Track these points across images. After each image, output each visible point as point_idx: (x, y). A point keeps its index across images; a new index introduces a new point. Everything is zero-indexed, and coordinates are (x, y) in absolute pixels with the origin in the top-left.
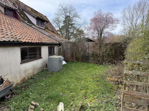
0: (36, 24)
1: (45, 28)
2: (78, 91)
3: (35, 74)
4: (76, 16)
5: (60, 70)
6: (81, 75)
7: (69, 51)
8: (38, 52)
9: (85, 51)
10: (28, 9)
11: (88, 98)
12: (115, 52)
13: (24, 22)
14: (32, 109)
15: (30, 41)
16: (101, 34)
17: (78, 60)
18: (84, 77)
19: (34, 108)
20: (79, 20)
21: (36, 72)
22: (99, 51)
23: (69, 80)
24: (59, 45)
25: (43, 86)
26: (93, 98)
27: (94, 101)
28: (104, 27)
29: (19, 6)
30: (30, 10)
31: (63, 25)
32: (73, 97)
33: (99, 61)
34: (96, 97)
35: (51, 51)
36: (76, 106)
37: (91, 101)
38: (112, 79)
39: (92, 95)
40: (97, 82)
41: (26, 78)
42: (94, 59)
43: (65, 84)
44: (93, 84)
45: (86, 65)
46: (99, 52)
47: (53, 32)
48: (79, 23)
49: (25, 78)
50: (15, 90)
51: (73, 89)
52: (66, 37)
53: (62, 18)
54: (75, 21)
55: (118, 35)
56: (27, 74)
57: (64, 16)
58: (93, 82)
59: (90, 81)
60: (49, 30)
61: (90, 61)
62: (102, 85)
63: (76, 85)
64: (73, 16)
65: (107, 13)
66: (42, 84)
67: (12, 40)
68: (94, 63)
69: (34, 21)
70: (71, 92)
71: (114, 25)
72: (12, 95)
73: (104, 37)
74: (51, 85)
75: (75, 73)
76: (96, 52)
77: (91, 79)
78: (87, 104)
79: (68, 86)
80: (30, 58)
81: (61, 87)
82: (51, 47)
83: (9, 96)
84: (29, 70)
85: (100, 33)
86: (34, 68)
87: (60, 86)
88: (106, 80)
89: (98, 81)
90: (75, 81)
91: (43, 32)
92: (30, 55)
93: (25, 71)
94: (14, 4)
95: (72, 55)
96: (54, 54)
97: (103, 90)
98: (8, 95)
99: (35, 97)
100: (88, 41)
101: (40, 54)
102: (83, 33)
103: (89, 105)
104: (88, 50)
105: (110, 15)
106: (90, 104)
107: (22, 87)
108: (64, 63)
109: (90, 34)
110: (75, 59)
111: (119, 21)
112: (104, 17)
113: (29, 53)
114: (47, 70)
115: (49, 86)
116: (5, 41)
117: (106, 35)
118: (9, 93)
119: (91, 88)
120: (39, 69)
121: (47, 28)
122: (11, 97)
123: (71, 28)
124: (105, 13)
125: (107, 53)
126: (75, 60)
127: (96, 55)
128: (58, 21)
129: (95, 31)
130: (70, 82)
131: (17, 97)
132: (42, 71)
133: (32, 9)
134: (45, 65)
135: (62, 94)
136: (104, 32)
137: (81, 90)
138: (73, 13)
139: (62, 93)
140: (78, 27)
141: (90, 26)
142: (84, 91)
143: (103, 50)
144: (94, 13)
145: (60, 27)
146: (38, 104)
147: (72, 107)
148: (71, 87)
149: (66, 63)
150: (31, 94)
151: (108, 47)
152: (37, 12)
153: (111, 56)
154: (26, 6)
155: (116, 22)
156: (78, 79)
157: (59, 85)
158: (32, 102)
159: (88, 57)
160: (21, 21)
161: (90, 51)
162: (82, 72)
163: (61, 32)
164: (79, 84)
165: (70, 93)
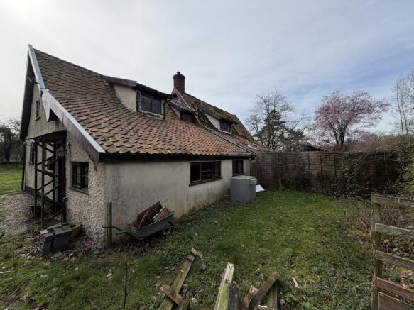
0: (219, 128)
1: (233, 133)
2: (276, 247)
3: (210, 203)
4: (286, 108)
5: (251, 200)
6: (290, 215)
7: (269, 168)
8: (216, 170)
9: (303, 170)
10: (210, 109)
11: (295, 268)
12: (378, 173)
13: (202, 127)
14: (190, 261)
15: (204, 153)
16: (342, 136)
17: (286, 185)
18: (296, 220)
19: (193, 260)
20: (293, 115)
21: (212, 200)
22: (333, 170)
23: (263, 223)
24: (252, 157)
25: (216, 224)
26: (307, 271)
27: (309, 278)
28: (348, 122)
29: (199, 106)
30: (213, 109)
31: (265, 125)
32: (264, 256)
33: (334, 190)
34: (315, 269)
35: (237, 169)
36: (266, 278)
37: (302, 277)
38: (364, 235)
39: (306, 262)
40: (325, 235)
41: (197, 209)
42: (323, 186)
43: (253, 228)
44: (314, 238)
45: (303, 196)
46: (333, 173)
47: (245, 138)
48: (292, 119)
49: (194, 208)
50: (178, 225)
51: (266, 241)
52: (269, 144)
53: (263, 116)
54: (285, 116)
55: (392, 135)
56: (198, 201)
57: (265, 111)
58: (313, 233)
59: (307, 232)
60: (239, 135)
61: (313, 189)
62: (336, 245)
63: (274, 235)
64: (282, 110)
65: (355, 95)
66: (216, 222)
67: (179, 152)
68: (323, 193)
69: (217, 124)
70: (261, 246)
71: (374, 115)
72: (172, 231)
73: (349, 140)
74: (230, 225)
75: (278, 210)
76: (326, 172)
77: (310, 226)
78: (292, 281)
79: (257, 233)
80: (204, 178)
81: (245, 233)
82: (237, 161)
83: (169, 232)
84: (200, 195)
85: (338, 133)
86: (209, 194)
87: (243, 231)
88: (349, 235)
89: (326, 233)
90: (273, 226)
91: (228, 138)
92: (203, 173)
93: (196, 198)
94: (193, 106)
95: (275, 176)
96: (242, 173)
97: (338, 256)
98: (167, 230)
99: (201, 242)
100: (309, 150)
101: (219, 173)
102: (303, 136)
103: (297, 285)
104: (307, 167)
105: (362, 97)
106: (299, 283)
107: (187, 222)
108: (259, 188)
109: (316, 136)
110: (280, 183)
111: (386, 105)
112: (347, 102)
113: (202, 170)
114: (229, 199)
115: (226, 227)
116: (170, 154)
117: (355, 137)
118: (168, 227)
119: (308, 247)
120: (216, 196)
121: (236, 133)
122: (170, 234)
123: (277, 129)
124: (350, 95)
125: (354, 175)
126: (281, 186)
127: (328, 178)
128: (255, 120)
129: (325, 130)
130: (264, 226)
131: (177, 236)
132: (222, 200)
133: (216, 108)
134: (227, 191)
135: (243, 246)
136: (350, 132)
137: (283, 246)
138: (280, 104)
139: (244, 243)
140: (290, 127)
141: (314, 122)
142: (290, 250)
143: (344, 168)
144: (323, 98)
145: (260, 130)
146: (201, 256)
147: (258, 278)
148: (264, 236)
149: (263, 189)
150: (196, 234)
151: (355, 161)
152: (222, 111)
153: (365, 182)
154: (207, 105)
155: (377, 108)
156: (280, 222)
157: (243, 228)
158: (193, 249)
159: (308, 180)
160: (199, 126)
161: (313, 170)
162: (292, 209)
163: (260, 137)
164: (282, 233)
165: (260, 249)
